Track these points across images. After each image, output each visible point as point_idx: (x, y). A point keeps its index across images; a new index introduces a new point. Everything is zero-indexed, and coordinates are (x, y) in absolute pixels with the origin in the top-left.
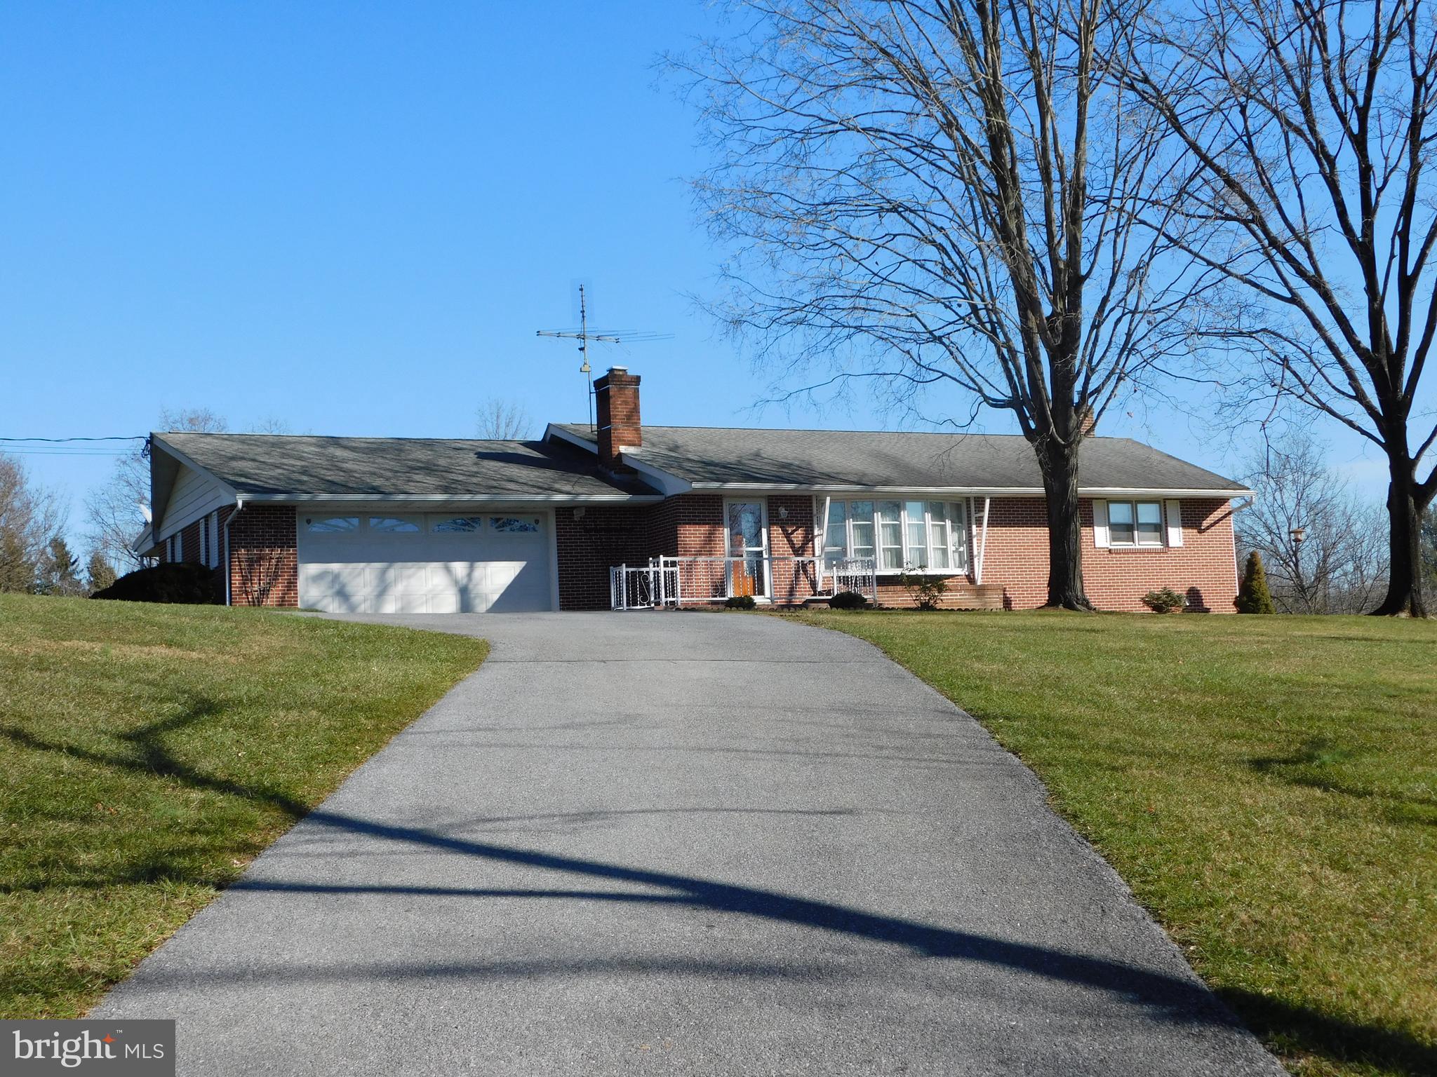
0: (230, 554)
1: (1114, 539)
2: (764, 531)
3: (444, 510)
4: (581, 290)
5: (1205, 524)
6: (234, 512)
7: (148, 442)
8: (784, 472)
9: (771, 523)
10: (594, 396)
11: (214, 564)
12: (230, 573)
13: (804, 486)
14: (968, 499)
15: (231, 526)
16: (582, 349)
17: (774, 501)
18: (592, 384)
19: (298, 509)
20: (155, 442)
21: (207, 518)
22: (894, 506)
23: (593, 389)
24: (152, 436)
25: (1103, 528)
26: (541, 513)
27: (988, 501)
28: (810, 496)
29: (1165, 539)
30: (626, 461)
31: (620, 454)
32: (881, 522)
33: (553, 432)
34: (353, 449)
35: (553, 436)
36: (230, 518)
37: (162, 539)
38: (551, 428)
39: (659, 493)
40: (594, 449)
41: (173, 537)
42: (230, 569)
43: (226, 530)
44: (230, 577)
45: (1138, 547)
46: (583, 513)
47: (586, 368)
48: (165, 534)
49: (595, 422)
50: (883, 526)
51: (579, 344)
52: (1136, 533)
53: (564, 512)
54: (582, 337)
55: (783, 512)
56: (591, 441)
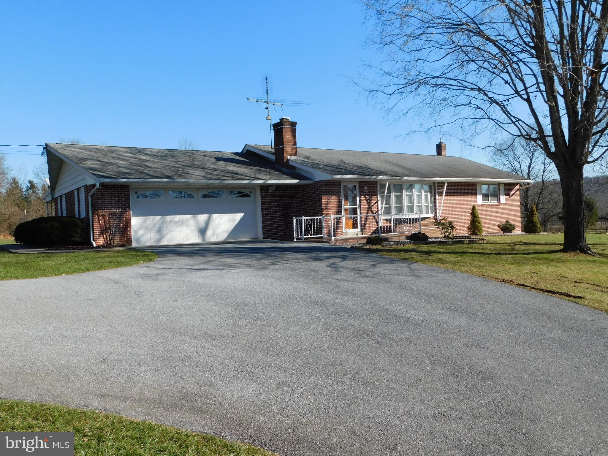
0: (92, 212)
1: (483, 200)
2: (358, 198)
3: (208, 187)
4: (267, 79)
5: (511, 194)
6: (95, 189)
7: (44, 148)
8: (362, 170)
9: (361, 195)
10: (273, 131)
11: (83, 215)
12: (93, 223)
13: (374, 177)
14: (434, 183)
15: (92, 196)
16: (267, 108)
17: (362, 183)
18: (272, 126)
19: (130, 187)
20: (48, 148)
21: (78, 189)
22: (410, 187)
23: (272, 128)
24: (46, 145)
25: (480, 196)
26: (252, 188)
27: (446, 185)
28: (376, 182)
29: (499, 200)
30: (291, 163)
31: (288, 160)
32: (405, 194)
33: (247, 148)
34: (150, 155)
35: (248, 150)
36: (92, 191)
37: (55, 196)
38: (247, 146)
39: (310, 179)
40: (273, 157)
41: (61, 197)
42: (93, 220)
43: (90, 199)
44: (93, 225)
45: (490, 203)
46: (274, 189)
47: (269, 118)
48: (57, 195)
49: (273, 144)
50: (407, 195)
51: (265, 106)
52: (490, 197)
53: (265, 188)
54: (267, 102)
55: (366, 188)
56: (271, 153)
